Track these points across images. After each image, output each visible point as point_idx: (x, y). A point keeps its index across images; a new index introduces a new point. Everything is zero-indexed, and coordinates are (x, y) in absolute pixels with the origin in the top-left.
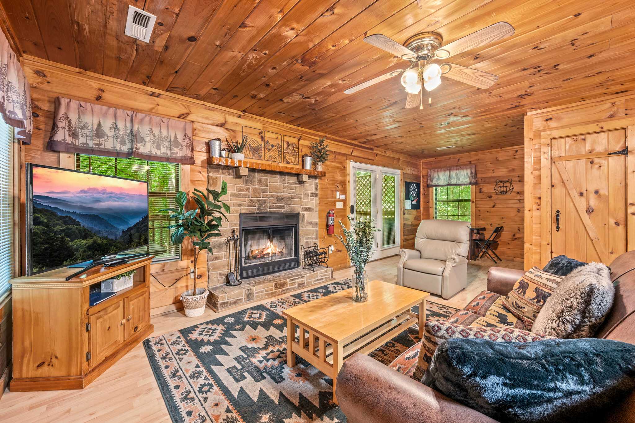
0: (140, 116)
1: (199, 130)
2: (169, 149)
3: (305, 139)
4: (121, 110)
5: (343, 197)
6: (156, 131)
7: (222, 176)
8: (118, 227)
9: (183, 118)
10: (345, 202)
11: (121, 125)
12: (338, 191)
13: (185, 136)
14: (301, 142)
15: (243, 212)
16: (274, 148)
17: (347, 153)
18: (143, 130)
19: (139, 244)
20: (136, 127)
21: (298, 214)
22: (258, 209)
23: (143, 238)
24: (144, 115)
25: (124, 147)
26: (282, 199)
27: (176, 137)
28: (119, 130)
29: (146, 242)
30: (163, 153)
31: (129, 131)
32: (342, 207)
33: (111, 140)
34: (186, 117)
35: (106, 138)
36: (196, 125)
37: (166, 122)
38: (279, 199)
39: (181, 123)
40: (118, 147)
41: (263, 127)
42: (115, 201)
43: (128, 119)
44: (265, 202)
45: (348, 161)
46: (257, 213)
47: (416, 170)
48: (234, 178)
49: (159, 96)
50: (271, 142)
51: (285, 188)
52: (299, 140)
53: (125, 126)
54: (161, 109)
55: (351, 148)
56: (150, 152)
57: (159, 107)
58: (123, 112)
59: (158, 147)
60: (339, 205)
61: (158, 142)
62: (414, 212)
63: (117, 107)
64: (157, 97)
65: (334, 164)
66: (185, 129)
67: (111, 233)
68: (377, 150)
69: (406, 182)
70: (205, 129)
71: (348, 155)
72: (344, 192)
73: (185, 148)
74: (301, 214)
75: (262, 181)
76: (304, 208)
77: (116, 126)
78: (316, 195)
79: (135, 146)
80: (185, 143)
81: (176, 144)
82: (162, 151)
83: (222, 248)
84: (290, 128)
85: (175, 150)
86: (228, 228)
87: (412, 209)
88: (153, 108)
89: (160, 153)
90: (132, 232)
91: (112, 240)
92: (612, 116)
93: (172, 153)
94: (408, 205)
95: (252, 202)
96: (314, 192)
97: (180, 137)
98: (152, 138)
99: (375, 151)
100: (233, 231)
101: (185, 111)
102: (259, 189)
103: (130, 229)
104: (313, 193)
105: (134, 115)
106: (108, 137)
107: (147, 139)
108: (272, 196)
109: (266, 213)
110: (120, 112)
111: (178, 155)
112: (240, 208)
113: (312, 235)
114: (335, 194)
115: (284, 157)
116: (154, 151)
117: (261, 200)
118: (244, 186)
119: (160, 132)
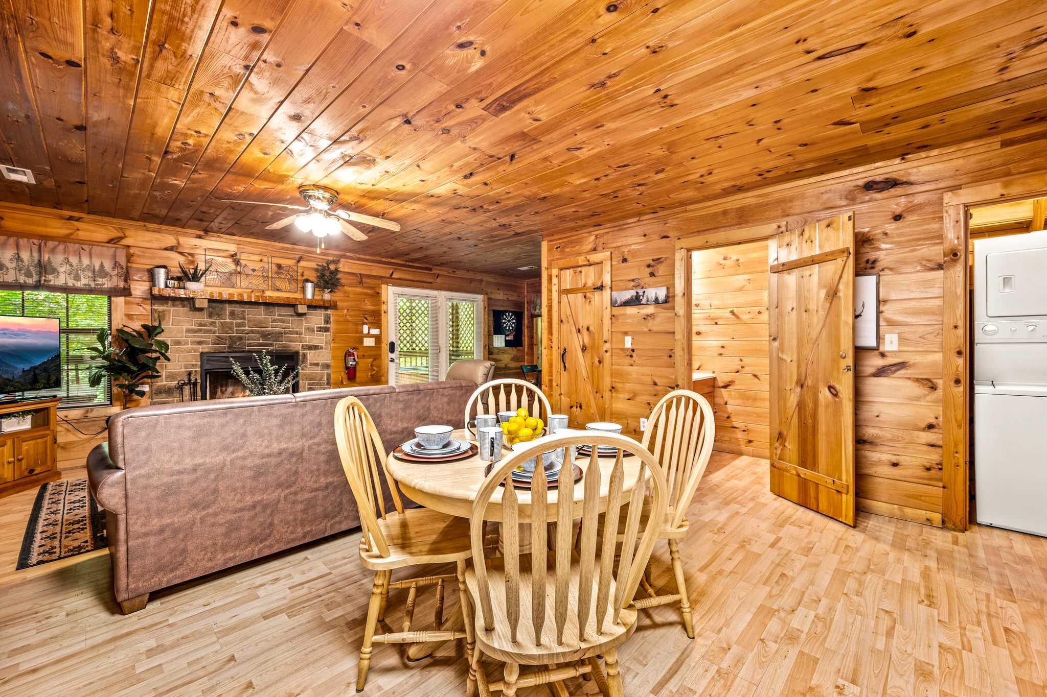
0: (51, 244)
1: (139, 256)
2: (92, 279)
3: (308, 260)
4: (25, 240)
5: (375, 331)
6: (74, 260)
7: (172, 309)
8: (15, 365)
9: (114, 243)
10: (378, 339)
11: (25, 256)
12: (366, 324)
13: (115, 264)
14: (302, 264)
15: (206, 350)
16: (255, 273)
17: (384, 275)
18: (58, 260)
19: (48, 386)
20: (46, 257)
21: (297, 353)
22: (229, 347)
23: (53, 378)
24: (56, 243)
25: (30, 279)
26: (269, 334)
27: (102, 266)
28: (22, 261)
29: (57, 384)
30: (85, 285)
31: (36, 261)
32: (373, 344)
33: (12, 272)
34: (119, 241)
35: (5, 270)
36: (132, 251)
37: (88, 250)
38: (265, 335)
39: (109, 251)
40: (22, 279)
41: (238, 248)
42: (12, 338)
43: (35, 248)
44: (241, 339)
45: (383, 286)
46: (228, 352)
47: (516, 294)
48: (190, 311)
49: (78, 219)
50: (251, 266)
51: (274, 321)
52: (298, 261)
53: (31, 255)
54: (82, 235)
55: (390, 268)
56: (66, 283)
57: (80, 233)
58: (28, 241)
59: (77, 278)
60: (369, 342)
61: (77, 273)
62: (513, 351)
63: (20, 235)
64: (76, 220)
65: (359, 290)
66: (114, 256)
67: (7, 372)
68: (436, 270)
69: (494, 311)
70: (147, 255)
71: (385, 277)
72: (377, 324)
73: (115, 279)
74: (301, 354)
75: (236, 312)
76: (307, 345)
77: (19, 257)
78: (327, 330)
79: (43, 278)
80: (116, 272)
81: (102, 273)
82: (83, 282)
83: (172, 393)
84: (283, 248)
85: (100, 281)
86: (183, 370)
87: (506, 346)
88: (71, 234)
89: (79, 284)
90: (37, 372)
91: (7, 379)
92: (595, 249)
93: (96, 285)
94: (499, 341)
95: (219, 340)
96: (323, 325)
97: (108, 266)
98: (68, 267)
99: (434, 271)
100: (190, 374)
101: (119, 234)
102: (232, 323)
103: (34, 369)
104: (321, 328)
105: (43, 244)
106: (7, 269)
107: (62, 269)
108: (252, 332)
109: (244, 352)
110: (23, 242)
111: (105, 286)
112: (201, 346)
113: (320, 380)
114: (360, 327)
115: (273, 284)
116: (71, 283)
117: (234, 336)
118: (207, 320)
119: (80, 260)
